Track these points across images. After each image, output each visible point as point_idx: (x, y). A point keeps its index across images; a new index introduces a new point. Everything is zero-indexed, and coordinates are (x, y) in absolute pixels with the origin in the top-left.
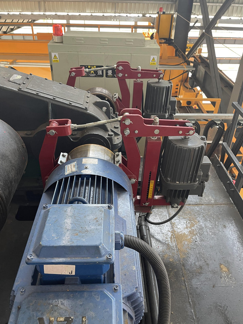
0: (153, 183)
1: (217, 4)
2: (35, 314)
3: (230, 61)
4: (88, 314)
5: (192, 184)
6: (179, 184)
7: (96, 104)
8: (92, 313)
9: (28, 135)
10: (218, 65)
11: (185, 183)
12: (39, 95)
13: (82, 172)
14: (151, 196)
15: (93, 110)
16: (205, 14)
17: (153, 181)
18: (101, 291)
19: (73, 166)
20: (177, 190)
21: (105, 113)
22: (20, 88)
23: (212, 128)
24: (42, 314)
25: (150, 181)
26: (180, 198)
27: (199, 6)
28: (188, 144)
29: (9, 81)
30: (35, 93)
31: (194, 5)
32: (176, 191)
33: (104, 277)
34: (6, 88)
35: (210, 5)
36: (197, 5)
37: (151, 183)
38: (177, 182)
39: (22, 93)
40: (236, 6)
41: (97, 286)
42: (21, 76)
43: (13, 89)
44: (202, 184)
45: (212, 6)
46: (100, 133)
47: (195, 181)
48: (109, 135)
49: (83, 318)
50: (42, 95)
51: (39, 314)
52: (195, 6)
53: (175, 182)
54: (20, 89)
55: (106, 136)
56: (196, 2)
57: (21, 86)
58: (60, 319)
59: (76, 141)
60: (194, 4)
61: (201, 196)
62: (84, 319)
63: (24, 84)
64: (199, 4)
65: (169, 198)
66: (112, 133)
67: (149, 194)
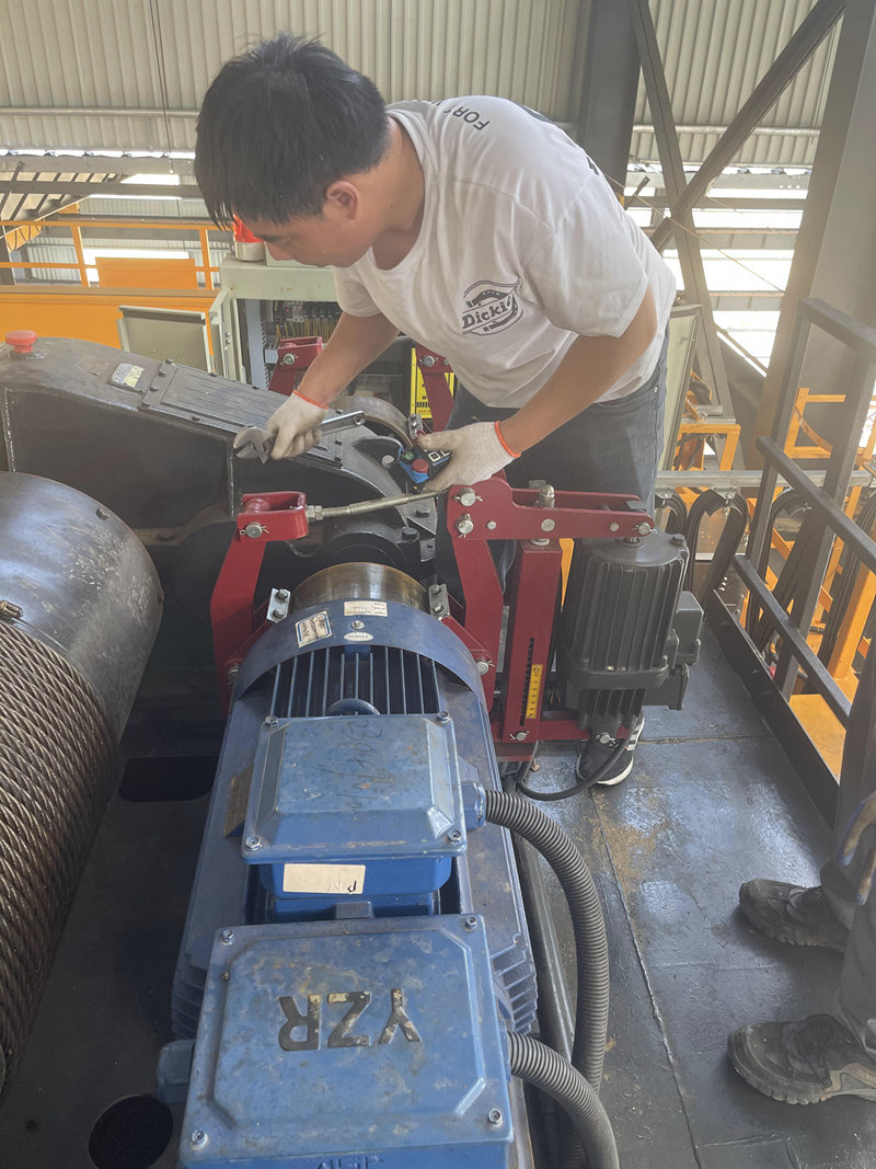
0: (540, 673)
1: (708, 129)
2: (269, 990)
3: (749, 301)
4: (406, 983)
5: (651, 670)
6: (616, 673)
7: (363, 446)
8: (415, 980)
9: (166, 540)
10: (716, 314)
11: (631, 671)
12: (200, 422)
13: (346, 637)
14: (533, 712)
15: (355, 466)
16: (671, 158)
17: (540, 667)
18: (434, 931)
19: (317, 623)
20: (609, 691)
21: (390, 473)
22: (144, 405)
23: (710, 515)
24: (287, 988)
25: (530, 666)
26: (619, 716)
27: (649, 136)
28: (634, 557)
29: (110, 383)
30: (188, 416)
31: (636, 132)
32: (605, 693)
33: (436, 903)
34: (104, 404)
35: (685, 133)
36: (644, 132)
37: (533, 673)
38: (610, 668)
39: (152, 417)
40: (764, 134)
41: (421, 920)
42: (142, 367)
43: (124, 406)
44: (677, 671)
45: (693, 135)
46: (379, 530)
47: (658, 664)
48: (405, 536)
49: (393, 992)
50: (208, 422)
51: (279, 988)
52: (640, 134)
53: (603, 668)
54: (143, 407)
55: (397, 540)
56: (641, 123)
57: (146, 397)
58: (335, 997)
59: (308, 556)
60: (635, 128)
61: (679, 708)
62: (397, 995)
63: (152, 390)
64: (652, 129)
65: (586, 716)
66: (414, 532)
67: (530, 706)
